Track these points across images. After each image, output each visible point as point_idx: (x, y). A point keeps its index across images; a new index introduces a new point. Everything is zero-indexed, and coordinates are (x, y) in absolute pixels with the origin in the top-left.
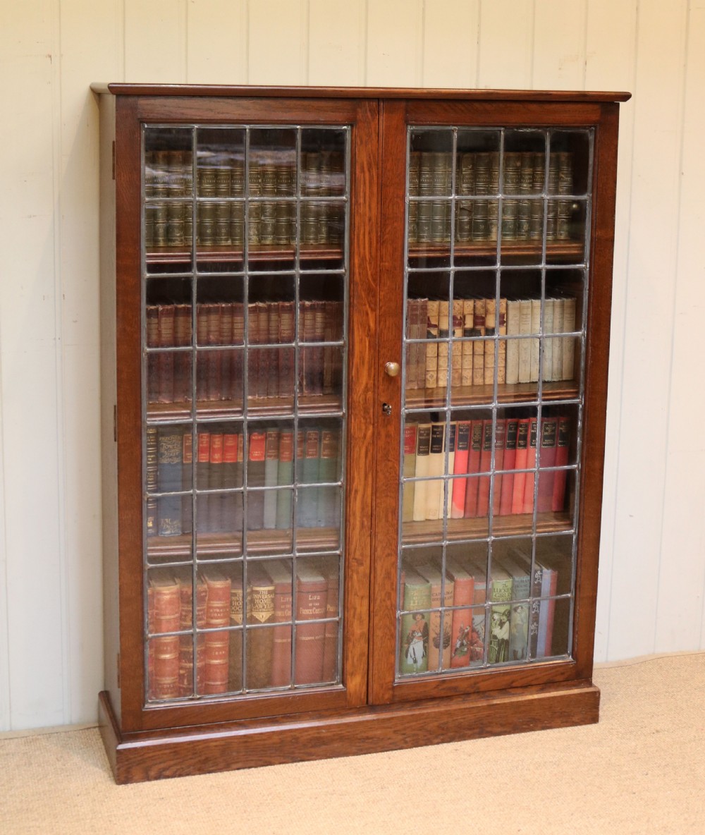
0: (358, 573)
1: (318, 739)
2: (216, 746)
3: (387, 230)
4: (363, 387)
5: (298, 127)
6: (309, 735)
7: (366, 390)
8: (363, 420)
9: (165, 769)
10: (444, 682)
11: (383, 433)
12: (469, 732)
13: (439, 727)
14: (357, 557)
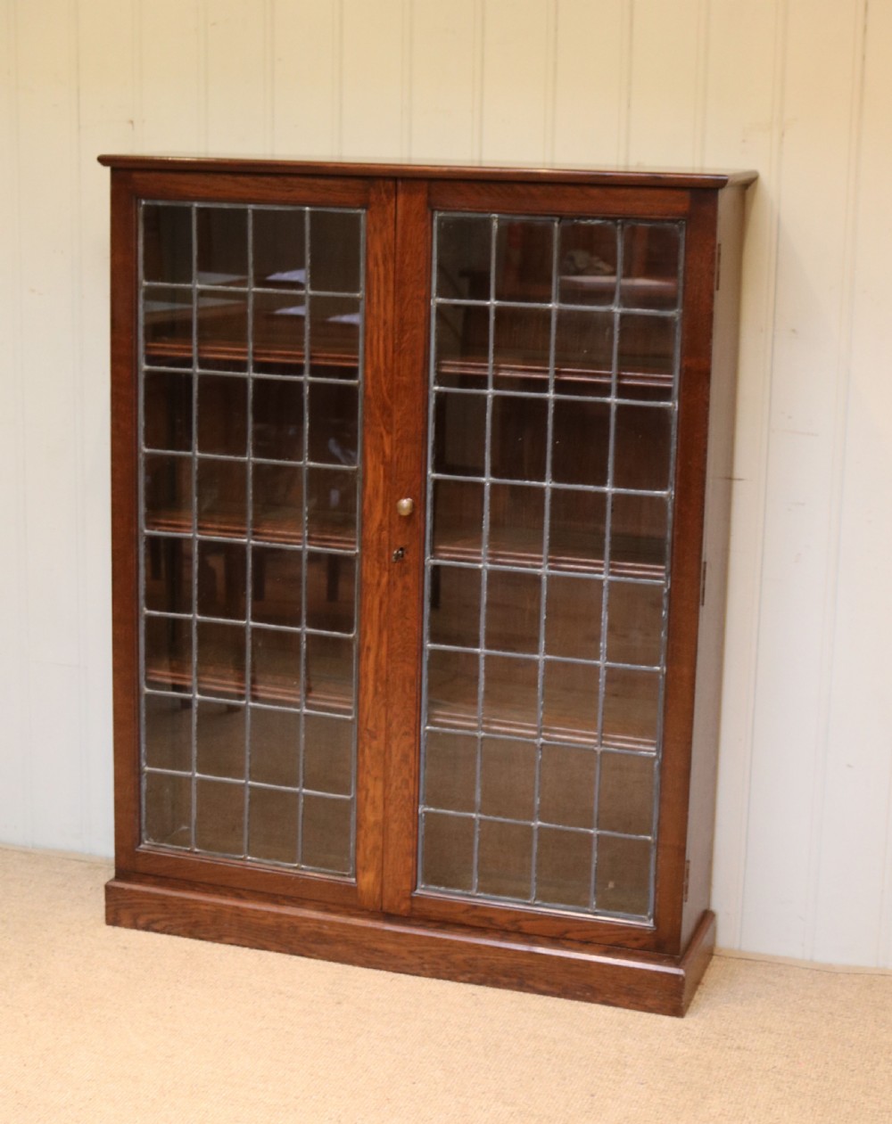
0: (370, 748)
1: (319, 935)
2: (206, 911)
3: (405, 338)
4: (376, 524)
5: (307, 209)
6: (309, 927)
7: (381, 528)
8: (377, 565)
9: (153, 922)
10: (475, 907)
11: (400, 585)
12: (505, 980)
13: (465, 961)
14: (369, 728)
